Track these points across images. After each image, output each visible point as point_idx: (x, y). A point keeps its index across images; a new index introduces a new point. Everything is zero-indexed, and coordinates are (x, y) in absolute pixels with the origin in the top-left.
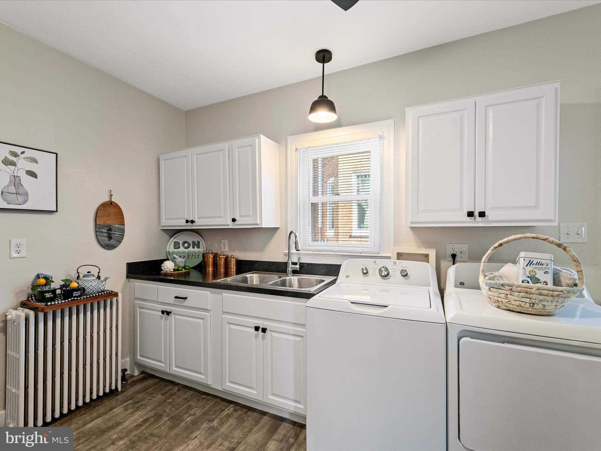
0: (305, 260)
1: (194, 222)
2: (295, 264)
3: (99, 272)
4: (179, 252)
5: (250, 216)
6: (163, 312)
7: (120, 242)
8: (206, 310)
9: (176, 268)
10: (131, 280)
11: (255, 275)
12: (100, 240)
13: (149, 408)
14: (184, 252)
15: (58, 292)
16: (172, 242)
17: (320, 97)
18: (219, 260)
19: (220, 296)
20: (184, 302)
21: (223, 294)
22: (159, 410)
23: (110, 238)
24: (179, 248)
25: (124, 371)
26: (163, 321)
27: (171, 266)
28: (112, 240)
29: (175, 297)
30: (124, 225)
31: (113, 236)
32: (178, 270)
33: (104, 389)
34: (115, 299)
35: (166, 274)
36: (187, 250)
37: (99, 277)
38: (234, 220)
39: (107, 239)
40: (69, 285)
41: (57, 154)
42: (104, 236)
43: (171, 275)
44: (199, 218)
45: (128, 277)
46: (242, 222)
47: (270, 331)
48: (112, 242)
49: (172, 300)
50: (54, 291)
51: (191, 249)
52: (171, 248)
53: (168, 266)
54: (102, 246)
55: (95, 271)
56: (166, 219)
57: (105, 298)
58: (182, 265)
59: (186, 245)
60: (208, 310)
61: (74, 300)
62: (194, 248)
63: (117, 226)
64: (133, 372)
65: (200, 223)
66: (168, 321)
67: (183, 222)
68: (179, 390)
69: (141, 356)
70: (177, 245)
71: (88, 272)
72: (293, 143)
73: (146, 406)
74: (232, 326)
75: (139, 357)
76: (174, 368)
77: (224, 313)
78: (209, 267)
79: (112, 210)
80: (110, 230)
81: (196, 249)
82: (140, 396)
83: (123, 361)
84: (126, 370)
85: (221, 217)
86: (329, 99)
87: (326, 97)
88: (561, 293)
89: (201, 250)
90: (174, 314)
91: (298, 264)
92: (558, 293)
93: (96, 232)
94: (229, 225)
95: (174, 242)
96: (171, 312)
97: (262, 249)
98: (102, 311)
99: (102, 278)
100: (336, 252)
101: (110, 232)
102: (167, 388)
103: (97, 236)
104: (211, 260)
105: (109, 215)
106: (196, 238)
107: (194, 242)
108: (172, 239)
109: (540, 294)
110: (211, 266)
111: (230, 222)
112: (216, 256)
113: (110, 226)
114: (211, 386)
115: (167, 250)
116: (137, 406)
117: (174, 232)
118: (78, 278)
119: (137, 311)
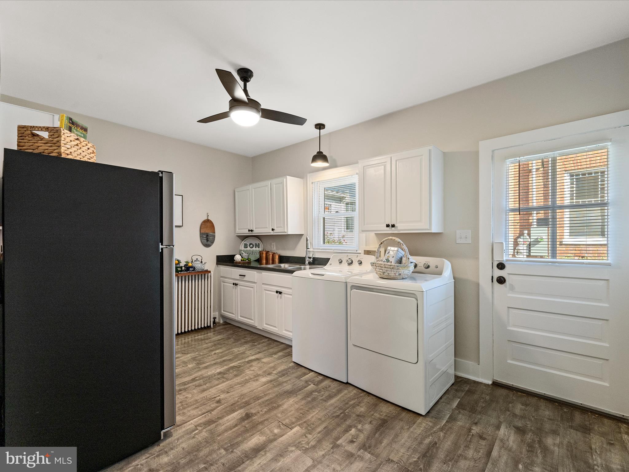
0: (317, 256)
1: (253, 231)
2: (310, 258)
3: (202, 259)
4: (247, 251)
5: (281, 227)
6: (234, 284)
7: (213, 243)
8: (254, 283)
9: (243, 259)
10: (219, 266)
11: (286, 265)
12: (203, 242)
13: (225, 335)
14: (250, 250)
15: (183, 268)
16: (243, 243)
17: (318, 153)
18: (269, 256)
19: (261, 274)
20: (243, 278)
21: (263, 273)
22: (230, 336)
23: (207, 240)
24: (247, 248)
25: (215, 318)
26: (234, 290)
27: (239, 258)
28: (208, 242)
29: (240, 275)
30: (215, 233)
31: (209, 240)
32: (244, 261)
33: (204, 325)
34: (210, 274)
35: (237, 263)
36: (252, 249)
37: (202, 262)
38: (273, 230)
39: (206, 241)
40: (188, 265)
41: (182, 196)
42: (204, 239)
43: (239, 263)
44: (256, 228)
45: (217, 264)
46: (278, 231)
47: (284, 293)
48: (209, 243)
49: (238, 277)
50: (181, 267)
51: (254, 248)
52: (242, 247)
53: (238, 258)
54: (204, 245)
55: (200, 259)
56: (239, 229)
57: (205, 273)
58: (246, 258)
59: (251, 246)
60: (255, 282)
61: (190, 272)
62: (256, 248)
63: (211, 233)
64: (220, 321)
65: (257, 231)
66: (236, 290)
67: (247, 231)
68: (242, 331)
69: (224, 311)
70: (246, 246)
71: (197, 259)
72: (311, 178)
73: (224, 334)
74: (267, 292)
75: (222, 312)
76: (239, 317)
77: (263, 284)
78: (263, 261)
79: (208, 224)
80: (207, 236)
81: (257, 249)
82: (221, 330)
83: (214, 313)
84: (216, 318)
85: (267, 227)
86: (324, 154)
87: (322, 153)
88: (394, 267)
89: (260, 249)
90: (239, 285)
91: (312, 258)
92: (392, 267)
93: (201, 237)
94: (271, 233)
95: (244, 244)
96: (238, 284)
97: (294, 249)
98: (203, 280)
99: (203, 263)
100: (334, 250)
101: (207, 237)
102: (236, 329)
103: (201, 239)
104: (264, 255)
105: (207, 227)
106: (257, 241)
107: (256, 244)
108: (243, 242)
109: (385, 267)
110: (264, 259)
111: (271, 231)
112: (267, 252)
113: (207, 233)
114: (257, 327)
115: (240, 249)
116: (220, 333)
117: (243, 238)
118: (192, 262)
119: (221, 285)
